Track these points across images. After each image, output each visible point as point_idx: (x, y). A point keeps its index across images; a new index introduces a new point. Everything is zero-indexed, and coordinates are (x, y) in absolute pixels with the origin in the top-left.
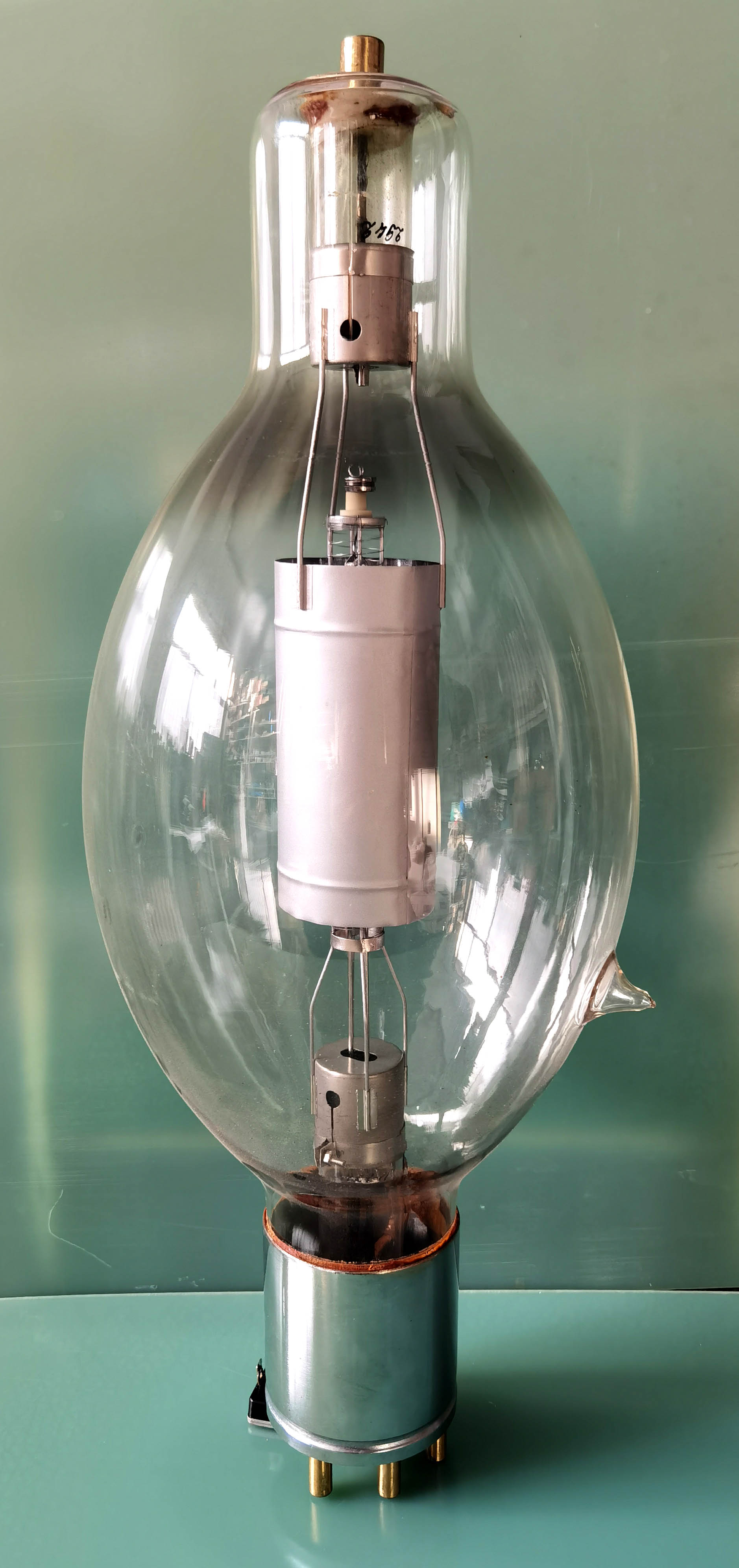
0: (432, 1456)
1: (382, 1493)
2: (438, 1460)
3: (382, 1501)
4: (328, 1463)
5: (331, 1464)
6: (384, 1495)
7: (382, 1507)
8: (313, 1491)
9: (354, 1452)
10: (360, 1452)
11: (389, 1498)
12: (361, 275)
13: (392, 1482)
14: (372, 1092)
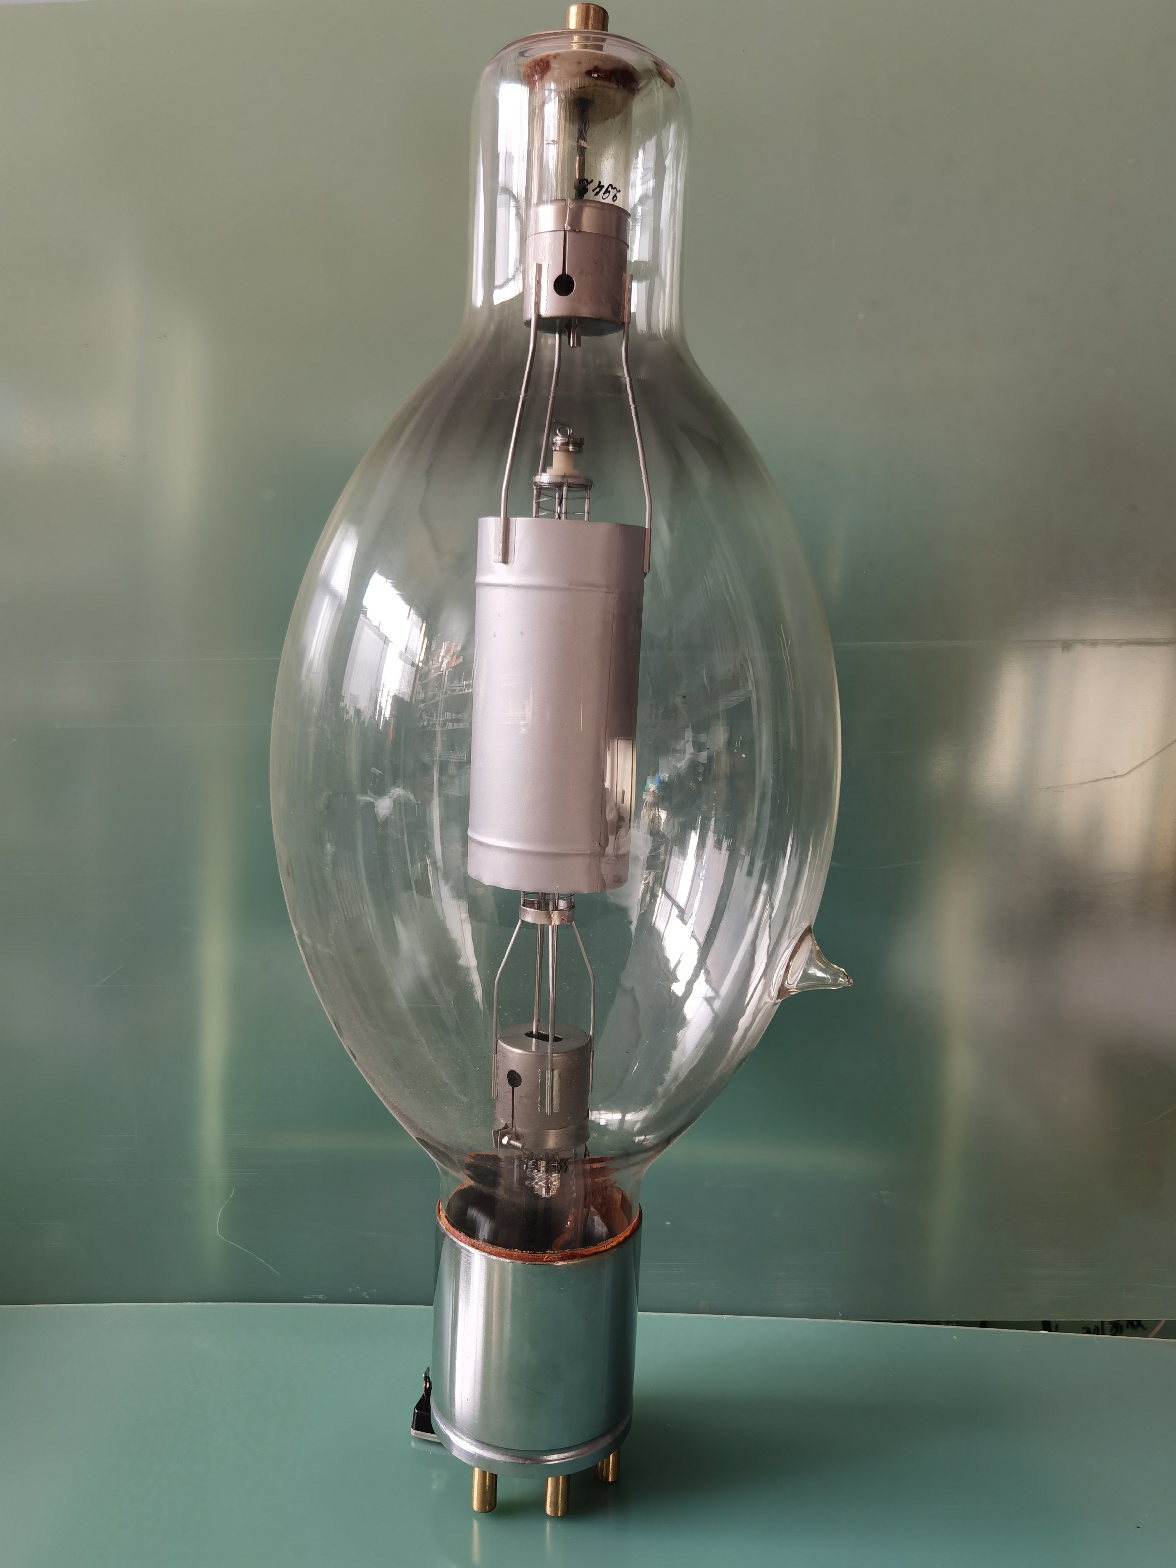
0: (604, 1475)
1: (548, 1510)
2: (610, 1480)
3: (549, 1520)
4: (493, 1474)
5: (496, 1476)
6: (551, 1513)
7: (548, 1526)
8: (476, 1506)
9: (520, 1462)
10: (527, 1462)
11: (556, 1517)
12: (576, 230)
13: (560, 1499)
14: (556, 1072)
